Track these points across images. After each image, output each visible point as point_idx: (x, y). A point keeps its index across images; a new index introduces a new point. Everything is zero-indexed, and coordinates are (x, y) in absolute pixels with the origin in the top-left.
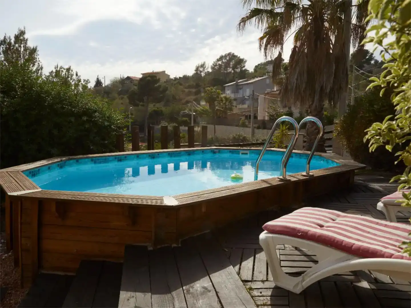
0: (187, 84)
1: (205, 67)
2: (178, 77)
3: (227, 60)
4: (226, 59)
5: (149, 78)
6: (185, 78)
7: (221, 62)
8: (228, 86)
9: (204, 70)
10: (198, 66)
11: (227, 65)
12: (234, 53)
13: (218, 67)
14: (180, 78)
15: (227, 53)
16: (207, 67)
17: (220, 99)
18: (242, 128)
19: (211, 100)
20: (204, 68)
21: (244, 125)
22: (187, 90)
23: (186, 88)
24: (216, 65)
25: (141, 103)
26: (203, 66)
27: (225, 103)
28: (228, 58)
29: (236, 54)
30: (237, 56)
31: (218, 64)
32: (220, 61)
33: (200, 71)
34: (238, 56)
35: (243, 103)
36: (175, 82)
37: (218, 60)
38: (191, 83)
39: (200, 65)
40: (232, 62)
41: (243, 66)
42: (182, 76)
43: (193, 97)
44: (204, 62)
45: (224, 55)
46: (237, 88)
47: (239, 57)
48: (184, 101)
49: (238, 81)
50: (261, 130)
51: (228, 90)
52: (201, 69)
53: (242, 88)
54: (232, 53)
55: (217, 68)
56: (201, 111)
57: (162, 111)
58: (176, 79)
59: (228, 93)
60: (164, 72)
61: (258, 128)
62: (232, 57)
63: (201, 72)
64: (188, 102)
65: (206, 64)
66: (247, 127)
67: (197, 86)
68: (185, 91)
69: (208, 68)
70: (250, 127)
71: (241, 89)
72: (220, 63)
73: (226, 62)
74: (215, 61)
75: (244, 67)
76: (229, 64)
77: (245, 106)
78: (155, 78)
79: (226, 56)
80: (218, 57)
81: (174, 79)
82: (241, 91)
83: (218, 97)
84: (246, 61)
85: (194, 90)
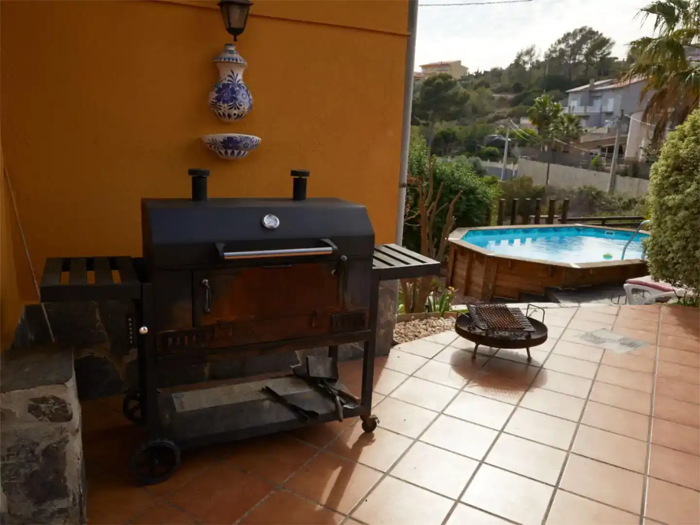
0: (499, 85)
1: (534, 55)
2: (482, 70)
3: (577, 41)
4: (574, 39)
5: (440, 80)
6: (496, 73)
7: (565, 44)
8: (575, 92)
9: (531, 59)
10: (520, 52)
11: (576, 49)
12: (591, 28)
13: (558, 54)
14: (486, 72)
15: (579, 27)
16: (536, 55)
17: (559, 120)
18: (595, 172)
19: (542, 121)
20: (531, 56)
21: (598, 167)
22: (497, 96)
23: (496, 92)
24: (555, 51)
25: (424, 122)
26: (529, 52)
27: (567, 127)
28: (578, 38)
29: (595, 29)
30: (597, 32)
31: (558, 49)
32: (564, 42)
33: (524, 61)
34: (599, 33)
35: (600, 125)
36: (477, 81)
37: (559, 42)
38: (506, 82)
39: (525, 50)
40: (585, 45)
41: (606, 53)
42: (489, 70)
43: (508, 110)
44: (532, 46)
45: (571, 31)
46: (592, 96)
47: (601, 34)
48: (491, 116)
49: (596, 83)
50: (627, 178)
51: (574, 100)
52: (526, 58)
53: (601, 97)
54: (587, 29)
55: (556, 55)
56: (521, 136)
57: (454, 134)
58: (478, 75)
59: (574, 106)
60: (459, 62)
61: (624, 174)
62: (588, 34)
63: (525, 63)
64: (497, 118)
65: (535, 49)
66: (603, 170)
67: (517, 88)
68: (493, 98)
69: (539, 56)
70: (608, 171)
71: (597, 98)
72: (563, 46)
73: (574, 45)
74: (554, 44)
75: (609, 54)
76: (580, 49)
77: (604, 130)
78: (449, 80)
79: (575, 34)
80: (561, 36)
81: (474, 74)
82: (598, 103)
83: (555, 116)
84: (613, 43)
85: (510, 96)
